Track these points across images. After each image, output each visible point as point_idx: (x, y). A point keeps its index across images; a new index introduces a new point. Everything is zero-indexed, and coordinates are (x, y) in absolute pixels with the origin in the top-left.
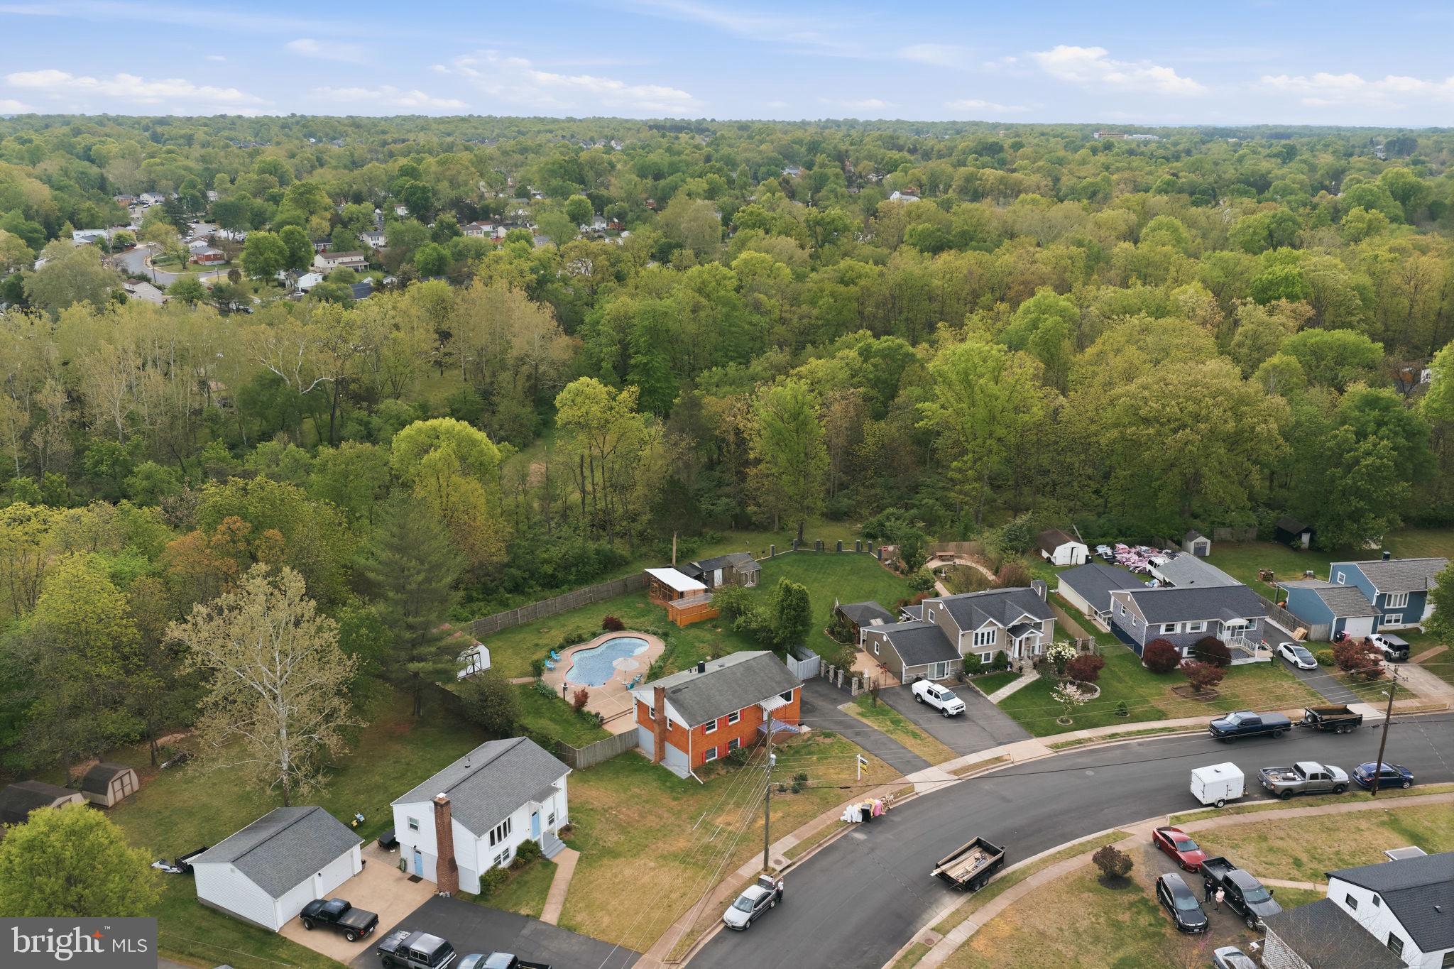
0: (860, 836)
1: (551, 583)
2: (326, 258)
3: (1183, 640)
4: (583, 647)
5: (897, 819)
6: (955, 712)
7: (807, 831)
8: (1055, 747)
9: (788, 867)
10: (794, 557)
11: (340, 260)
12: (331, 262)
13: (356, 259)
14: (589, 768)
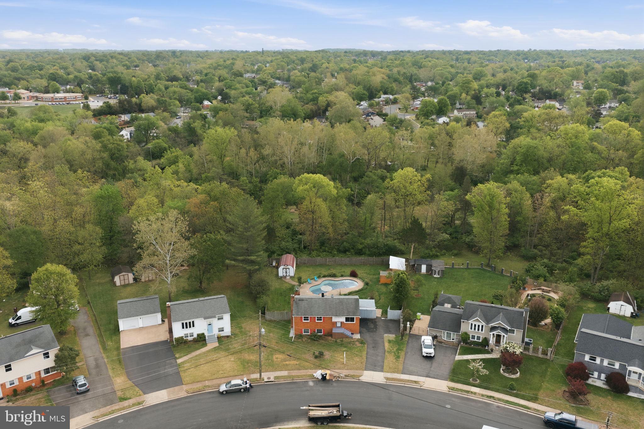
0: (311, 384)
1: (360, 253)
2: (458, 111)
3: (601, 370)
4: (333, 279)
5: (335, 384)
6: (425, 355)
7: (295, 373)
8: (453, 389)
9: (272, 382)
10: (478, 271)
11: (464, 113)
12: (460, 113)
13: (472, 112)
14: (271, 321)
